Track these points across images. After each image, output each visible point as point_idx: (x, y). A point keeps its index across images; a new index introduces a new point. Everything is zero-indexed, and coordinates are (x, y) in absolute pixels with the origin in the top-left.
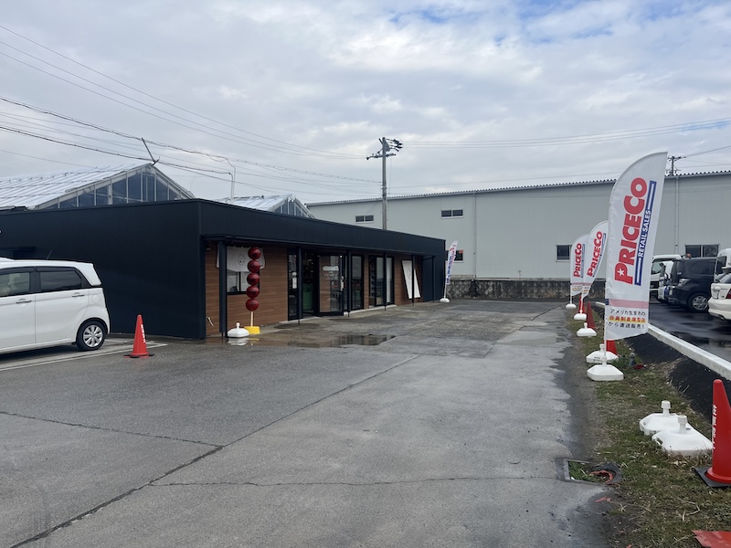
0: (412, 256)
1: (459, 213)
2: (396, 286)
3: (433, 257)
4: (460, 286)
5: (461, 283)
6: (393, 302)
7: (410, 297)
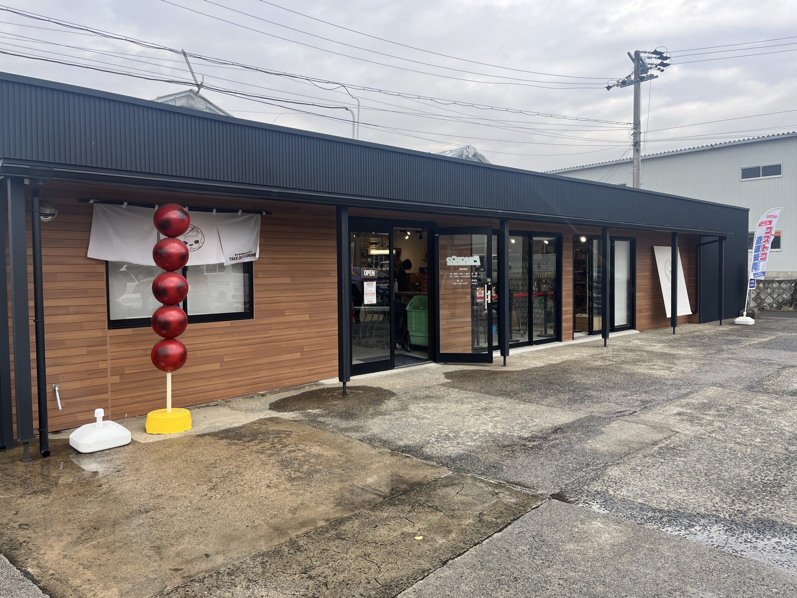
0: (674, 235)
1: (775, 170)
2: (639, 295)
3: (722, 239)
4: (773, 290)
5: (775, 285)
6: (631, 324)
7: (669, 315)
